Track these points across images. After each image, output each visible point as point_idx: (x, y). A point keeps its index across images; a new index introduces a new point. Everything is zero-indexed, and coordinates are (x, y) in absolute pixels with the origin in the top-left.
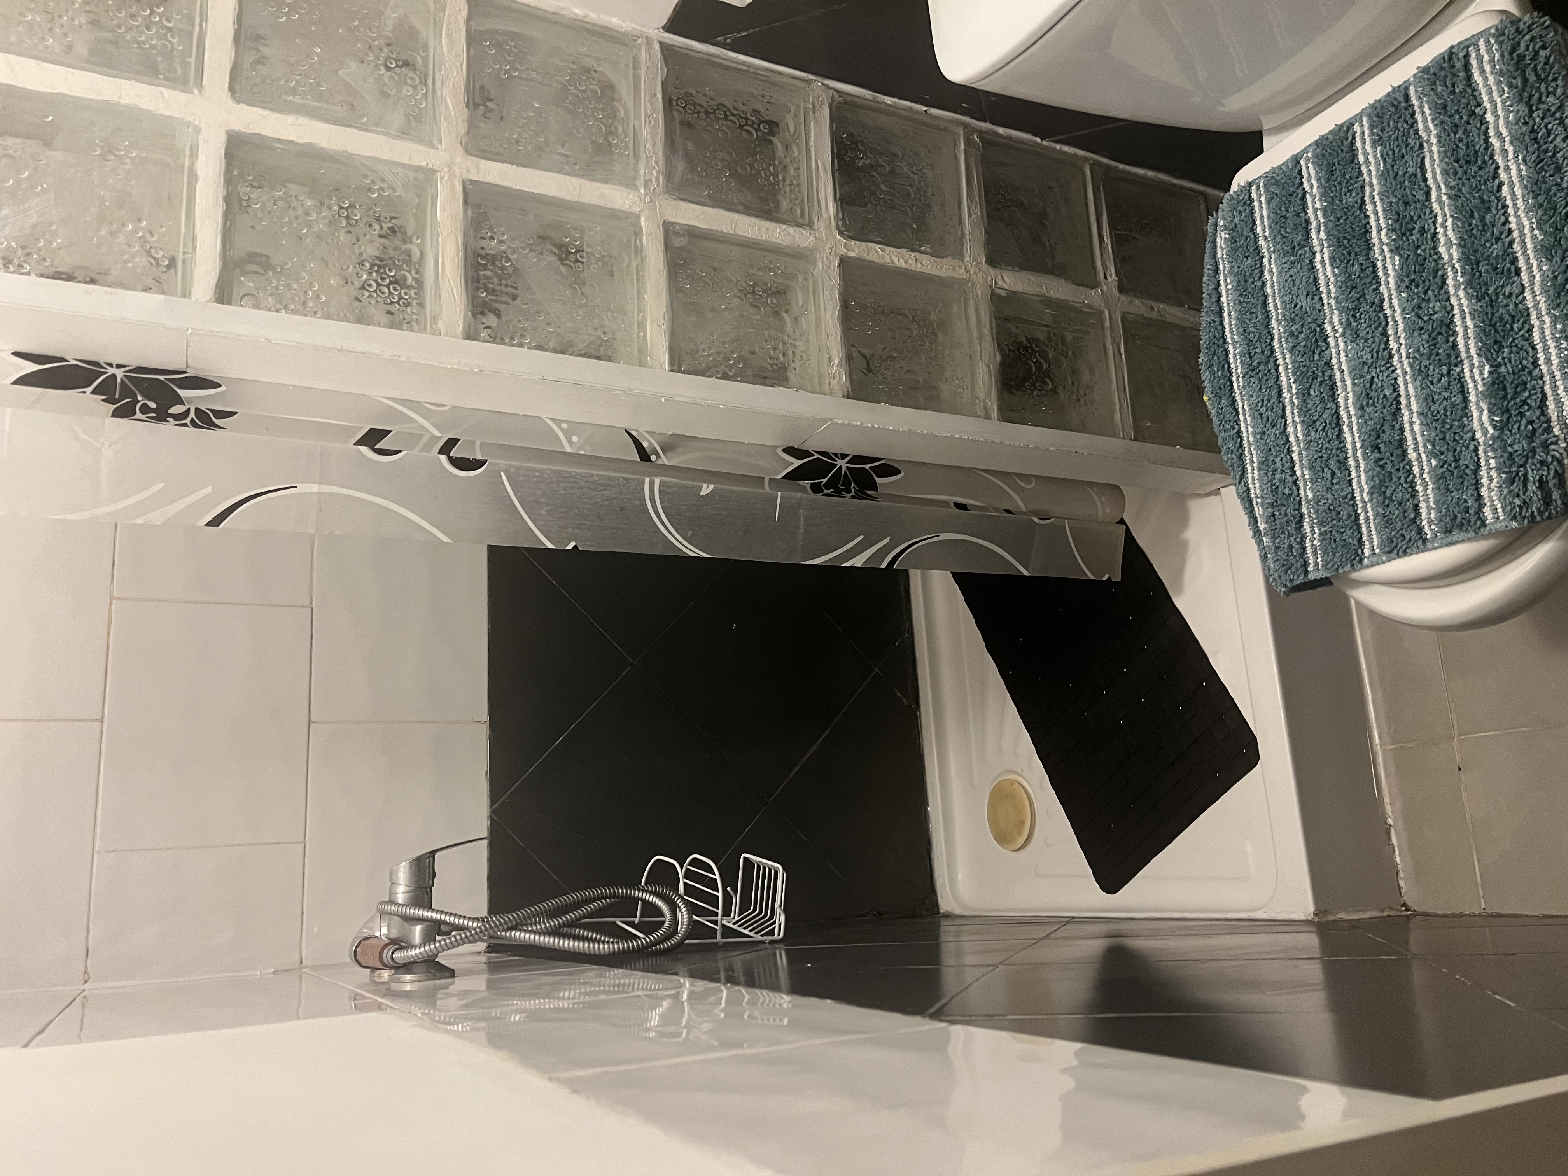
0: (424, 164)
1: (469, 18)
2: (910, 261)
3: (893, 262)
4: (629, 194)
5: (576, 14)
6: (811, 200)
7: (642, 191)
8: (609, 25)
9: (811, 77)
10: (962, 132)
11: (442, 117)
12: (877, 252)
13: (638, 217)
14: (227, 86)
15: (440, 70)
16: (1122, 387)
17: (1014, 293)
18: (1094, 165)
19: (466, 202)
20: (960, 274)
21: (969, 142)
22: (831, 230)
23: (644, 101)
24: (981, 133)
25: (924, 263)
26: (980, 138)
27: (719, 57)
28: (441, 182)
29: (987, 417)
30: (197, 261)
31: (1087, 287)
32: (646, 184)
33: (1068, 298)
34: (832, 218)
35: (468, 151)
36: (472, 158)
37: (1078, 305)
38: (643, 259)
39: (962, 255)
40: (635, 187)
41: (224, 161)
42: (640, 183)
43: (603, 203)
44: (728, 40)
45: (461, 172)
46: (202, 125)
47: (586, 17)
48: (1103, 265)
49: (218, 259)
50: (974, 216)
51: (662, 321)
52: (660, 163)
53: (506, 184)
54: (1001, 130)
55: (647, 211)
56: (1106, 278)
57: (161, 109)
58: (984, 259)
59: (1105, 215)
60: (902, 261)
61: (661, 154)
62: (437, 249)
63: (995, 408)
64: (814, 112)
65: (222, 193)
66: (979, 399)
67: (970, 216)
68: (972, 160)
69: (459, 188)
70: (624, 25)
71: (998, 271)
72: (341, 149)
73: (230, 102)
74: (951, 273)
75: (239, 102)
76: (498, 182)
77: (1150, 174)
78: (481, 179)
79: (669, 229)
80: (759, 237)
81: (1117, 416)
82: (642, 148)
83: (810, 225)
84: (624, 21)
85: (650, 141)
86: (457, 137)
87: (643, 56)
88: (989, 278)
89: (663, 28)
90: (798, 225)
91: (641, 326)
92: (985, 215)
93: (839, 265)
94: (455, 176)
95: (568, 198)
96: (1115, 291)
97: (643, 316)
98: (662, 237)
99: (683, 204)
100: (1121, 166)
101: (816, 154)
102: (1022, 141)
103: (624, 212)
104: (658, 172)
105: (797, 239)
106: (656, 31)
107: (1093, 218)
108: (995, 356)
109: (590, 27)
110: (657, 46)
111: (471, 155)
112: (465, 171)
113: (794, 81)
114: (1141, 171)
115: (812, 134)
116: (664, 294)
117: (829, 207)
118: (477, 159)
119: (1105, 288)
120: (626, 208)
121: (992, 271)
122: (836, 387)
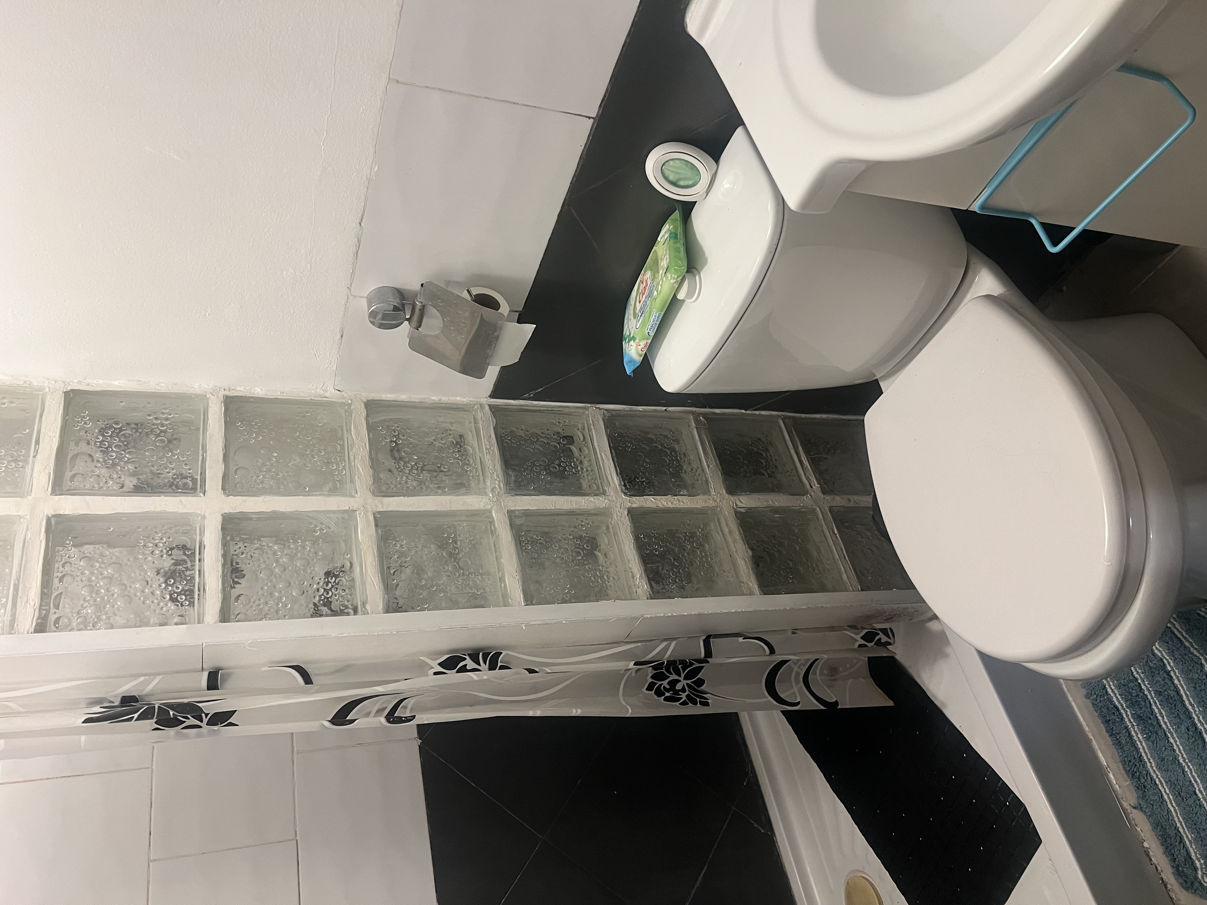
0: (347, 508)
1: (367, 416)
2: (675, 502)
3: (663, 505)
4: (483, 498)
5: (434, 400)
6: (601, 478)
7: (491, 495)
8: (455, 402)
9: (588, 405)
10: (692, 417)
11: (356, 477)
12: (652, 501)
13: (490, 511)
14: (220, 487)
15: (352, 450)
16: (842, 556)
17: (750, 509)
18: (784, 419)
19: (376, 525)
20: (711, 503)
21: (697, 422)
22: (618, 494)
23: (484, 441)
24: (704, 415)
25: (684, 502)
26: (704, 417)
27: (527, 406)
28: (360, 517)
29: (751, 594)
30: (207, 598)
31: (800, 495)
32: (493, 490)
33: (788, 505)
34: (618, 486)
35: (373, 493)
36: (379, 498)
37: (797, 508)
38: (498, 537)
39: (709, 491)
40: (486, 494)
41: (220, 533)
42: (489, 490)
43: (465, 508)
44: (532, 395)
45: (372, 508)
46: (207, 514)
47: (440, 400)
48: (807, 479)
49: (220, 594)
50: (711, 466)
51: (515, 574)
52: (500, 476)
53: (401, 509)
54: (718, 411)
55: (495, 507)
56: (811, 487)
57: (181, 510)
58: (724, 491)
59: (800, 448)
60: (669, 503)
61: (500, 472)
62: (361, 558)
63: (756, 586)
64: (594, 425)
65: (221, 552)
66: (743, 583)
67: (708, 466)
68: (702, 432)
69: (371, 518)
70: (465, 400)
71: (736, 497)
72: (294, 510)
73: (223, 496)
74: (703, 505)
75: (228, 496)
76: (396, 509)
77: (824, 416)
78: (385, 510)
79: (511, 515)
80: (572, 508)
81: (845, 577)
82: (487, 470)
83: (604, 493)
84: (464, 398)
85: (491, 464)
86: (367, 487)
87: (479, 415)
88: (731, 503)
89: (490, 396)
90: (596, 495)
91: (502, 579)
92: (719, 464)
93: (627, 514)
94: (368, 511)
95: (443, 509)
96: (821, 495)
97: (502, 573)
98: (507, 521)
99: (519, 497)
100: (803, 416)
101: (600, 450)
102: (734, 414)
103: (481, 510)
104: (499, 482)
105: (597, 504)
106: (486, 399)
107: (793, 451)
108: (747, 552)
109: (444, 405)
110: (487, 408)
111: (377, 496)
112: (374, 507)
113: (577, 410)
114: (818, 416)
115: (595, 439)
116: (514, 557)
117: (614, 480)
118: (381, 498)
119: (812, 494)
120: (482, 507)
121: (732, 498)
122: (641, 593)
